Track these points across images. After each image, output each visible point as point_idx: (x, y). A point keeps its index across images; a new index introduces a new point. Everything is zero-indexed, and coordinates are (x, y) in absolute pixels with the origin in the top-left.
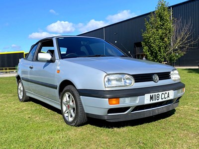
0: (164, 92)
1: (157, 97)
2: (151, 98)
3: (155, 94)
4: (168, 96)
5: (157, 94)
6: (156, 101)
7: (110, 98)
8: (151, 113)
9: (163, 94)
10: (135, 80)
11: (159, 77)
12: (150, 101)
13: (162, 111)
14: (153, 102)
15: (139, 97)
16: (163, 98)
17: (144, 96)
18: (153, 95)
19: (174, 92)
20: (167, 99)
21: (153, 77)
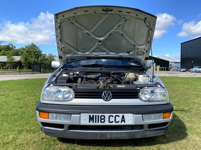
0: (114, 115)
1: (101, 119)
3: (97, 114)
5: (100, 115)
6: (100, 124)
7: (40, 111)
8: (99, 136)
9: (113, 116)
10: (76, 95)
11: (113, 96)
12: (90, 122)
13: (119, 137)
14: (94, 124)
15: (72, 115)
16: (113, 122)
17: (79, 115)
18: (93, 116)
19: (135, 115)
20: (120, 124)
21: (103, 94)
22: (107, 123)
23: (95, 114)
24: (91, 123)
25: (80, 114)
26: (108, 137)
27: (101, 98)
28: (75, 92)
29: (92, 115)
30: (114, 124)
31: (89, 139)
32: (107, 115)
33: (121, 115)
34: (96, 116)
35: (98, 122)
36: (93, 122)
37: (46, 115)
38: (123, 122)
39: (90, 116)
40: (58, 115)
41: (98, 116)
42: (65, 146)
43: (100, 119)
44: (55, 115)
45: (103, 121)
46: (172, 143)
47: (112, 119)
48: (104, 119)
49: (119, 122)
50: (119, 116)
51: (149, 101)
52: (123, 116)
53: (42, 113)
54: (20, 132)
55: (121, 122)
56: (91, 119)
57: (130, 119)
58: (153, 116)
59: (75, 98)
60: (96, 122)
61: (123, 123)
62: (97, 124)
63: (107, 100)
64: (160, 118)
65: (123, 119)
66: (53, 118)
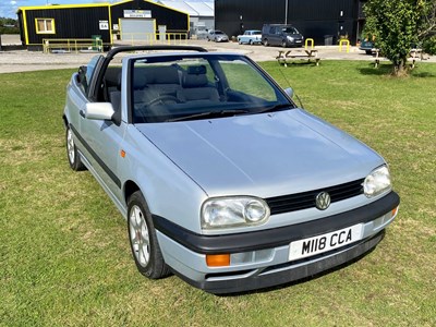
0: (338, 232)
1: (324, 243)
2: (306, 247)
3: (315, 238)
4: (349, 237)
5: (319, 237)
6: (319, 251)
7: (208, 254)
9: (337, 235)
10: (271, 209)
11: (331, 197)
12: (303, 253)
14: (311, 254)
15: (276, 249)
16: (335, 244)
17: (286, 247)
18: (309, 242)
19: (364, 225)
20: (345, 244)
22: (328, 248)
23: (311, 239)
24: (306, 255)
25: (288, 243)
27: (314, 206)
29: (307, 241)
30: (338, 246)
32: (328, 236)
33: (347, 230)
34: (313, 241)
35: (316, 250)
36: (309, 252)
38: (349, 240)
39: (304, 243)
41: (317, 240)
43: (318, 244)
45: (322, 246)
47: (335, 240)
49: (343, 241)
50: (344, 233)
51: (375, 194)
52: (350, 231)
53: (211, 257)
55: (346, 241)
57: (358, 231)
58: (383, 218)
59: (272, 214)
60: (312, 251)
61: (349, 242)
62: (314, 253)
63: (323, 208)
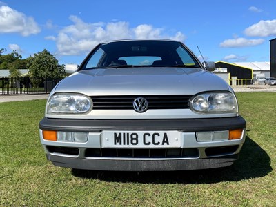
0: (152, 133)
1: (132, 139)
3: (126, 132)
5: (130, 132)
6: (131, 146)
7: (44, 129)
8: (130, 165)
9: (149, 135)
10: (94, 105)
11: (149, 104)
12: (115, 144)
13: (161, 168)
14: (122, 146)
15: (90, 134)
16: (149, 143)
17: (99, 134)
18: (120, 134)
19: (183, 134)
20: (160, 146)
21: (135, 103)
22: (141, 145)
23: (122, 132)
24: (118, 146)
25: (101, 131)
26: (145, 168)
27: (132, 108)
28: (94, 101)
29: (118, 133)
30: (152, 146)
31: (115, 170)
32: (141, 133)
33: (162, 133)
34: (124, 134)
35: (128, 144)
36: (121, 144)
37: (52, 134)
38: (165, 144)
39: (115, 134)
40: (70, 134)
41: (128, 134)
42: (81, 181)
43: (130, 139)
44: (64, 134)
45: (134, 141)
46: (247, 181)
47: (149, 139)
48: (136, 139)
49: (159, 143)
50: (158, 135)
52: (165, 135)
53: (47, 133)
54: (20, 165)
55: (163, 144)
56: (117, 139)
57: (176, 139)
58: (212, 134)
59: (94, 108)
60: (124, 144)
61: (166, 146)
62: (126, 146)
63: (140, 111)
64: (223, 138)
65: (166, 140)
66: (62, 138)
